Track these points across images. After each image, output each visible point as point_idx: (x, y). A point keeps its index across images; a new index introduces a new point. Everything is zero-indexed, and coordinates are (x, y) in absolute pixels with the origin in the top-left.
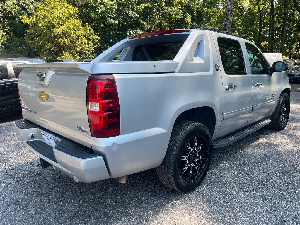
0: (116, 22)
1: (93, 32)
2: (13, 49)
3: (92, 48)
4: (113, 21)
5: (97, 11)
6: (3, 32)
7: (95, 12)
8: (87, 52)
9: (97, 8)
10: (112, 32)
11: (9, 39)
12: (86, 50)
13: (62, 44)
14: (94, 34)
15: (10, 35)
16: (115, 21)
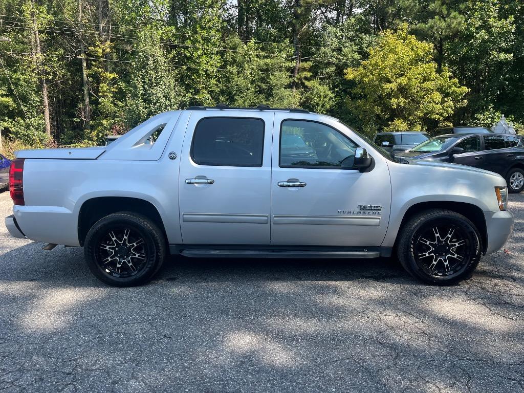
0: (510, 56)
1: (457, 80)
2: (342, 117)
3: (450, 109)
4: (503, 56)
5: (472, 42)
6: (332, 93)
7: (468, 44)
8: (437, 117)
9: (473, 37)
10: (504, 76)
11: (338, 104)
12: (437, 114)
13: (395, 107)
14: (458, 85)
15: (341, 97)
16: (508, 55)
